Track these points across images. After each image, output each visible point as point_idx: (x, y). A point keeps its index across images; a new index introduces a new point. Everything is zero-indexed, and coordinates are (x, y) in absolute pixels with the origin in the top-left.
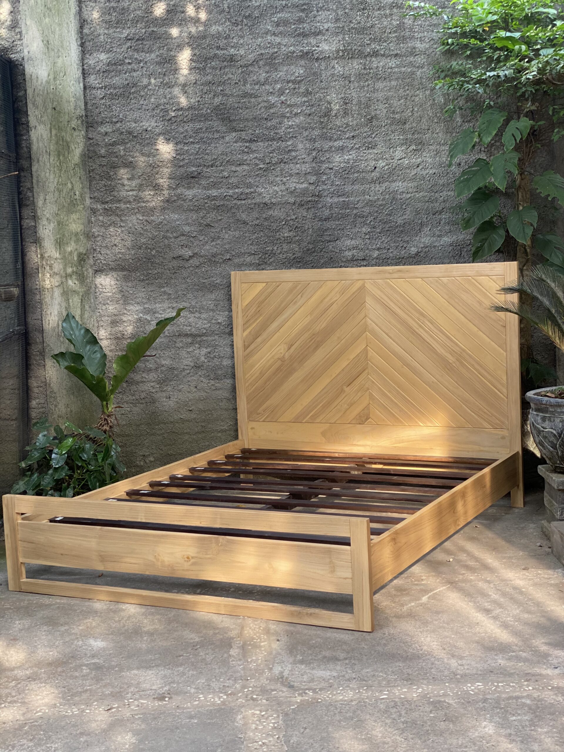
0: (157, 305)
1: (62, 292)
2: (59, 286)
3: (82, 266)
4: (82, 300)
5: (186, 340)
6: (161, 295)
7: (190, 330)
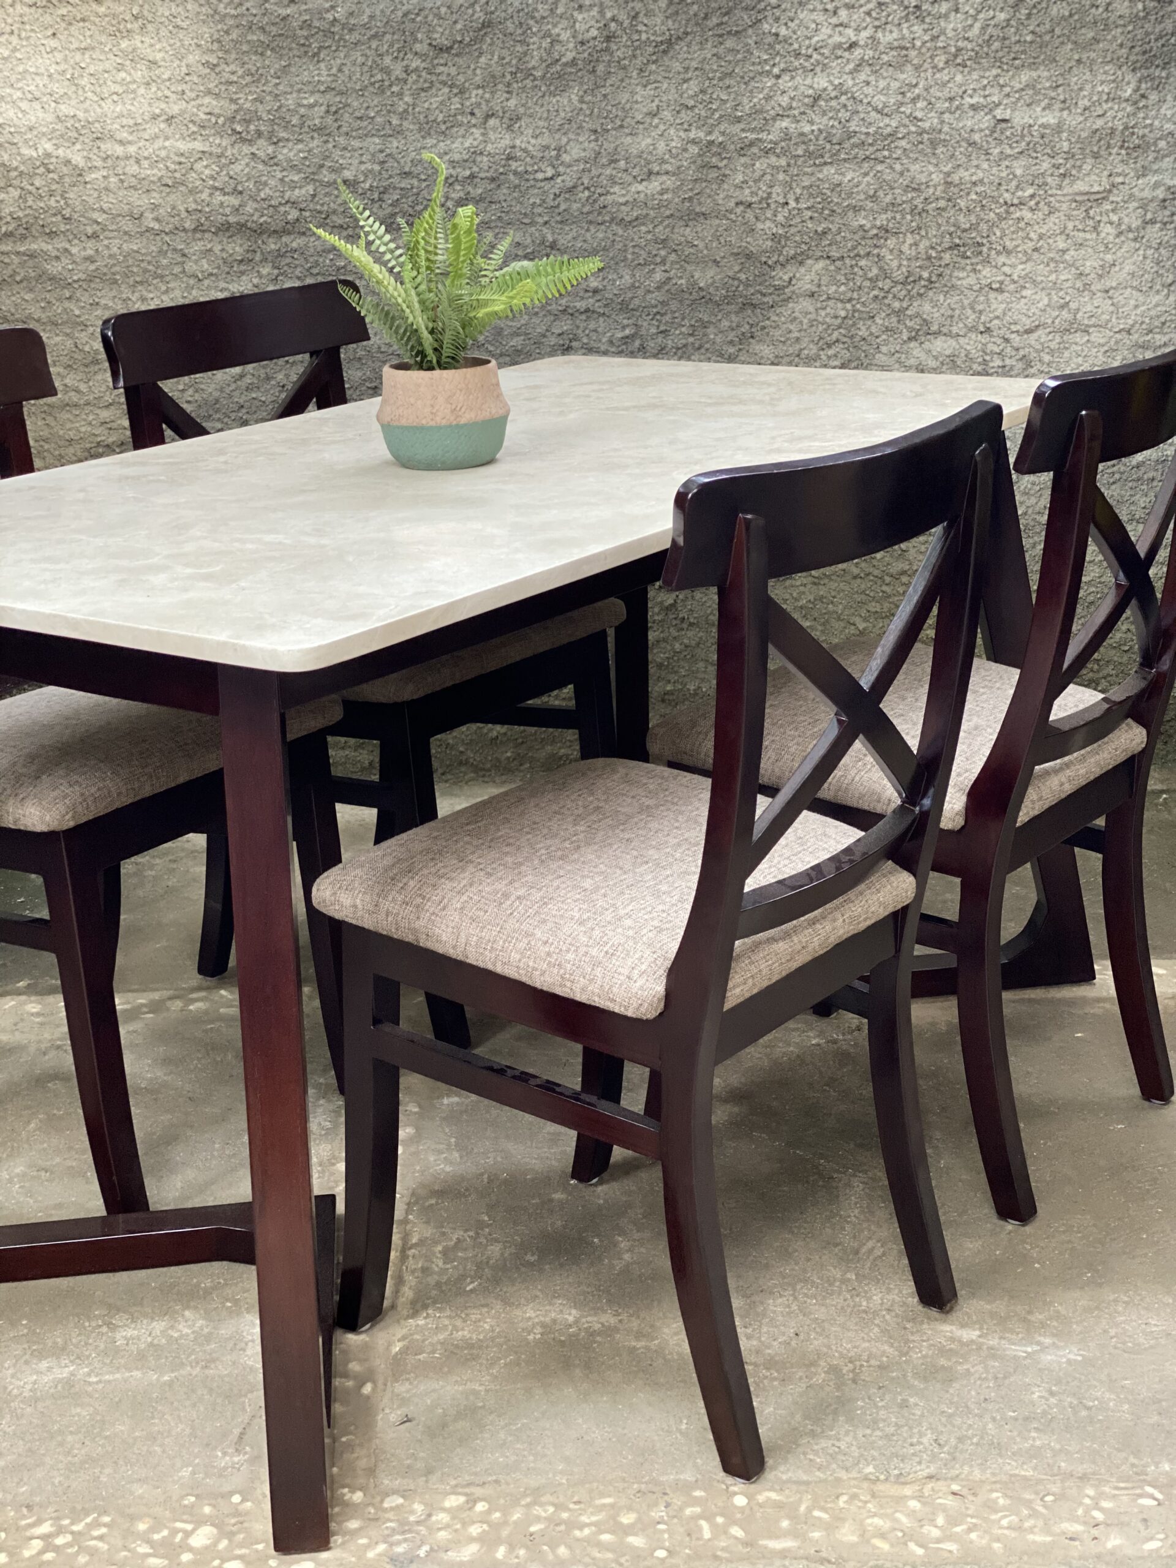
0: (107, 106)
5: (223, 250)
6: (120, 67)
7: (237, 210)
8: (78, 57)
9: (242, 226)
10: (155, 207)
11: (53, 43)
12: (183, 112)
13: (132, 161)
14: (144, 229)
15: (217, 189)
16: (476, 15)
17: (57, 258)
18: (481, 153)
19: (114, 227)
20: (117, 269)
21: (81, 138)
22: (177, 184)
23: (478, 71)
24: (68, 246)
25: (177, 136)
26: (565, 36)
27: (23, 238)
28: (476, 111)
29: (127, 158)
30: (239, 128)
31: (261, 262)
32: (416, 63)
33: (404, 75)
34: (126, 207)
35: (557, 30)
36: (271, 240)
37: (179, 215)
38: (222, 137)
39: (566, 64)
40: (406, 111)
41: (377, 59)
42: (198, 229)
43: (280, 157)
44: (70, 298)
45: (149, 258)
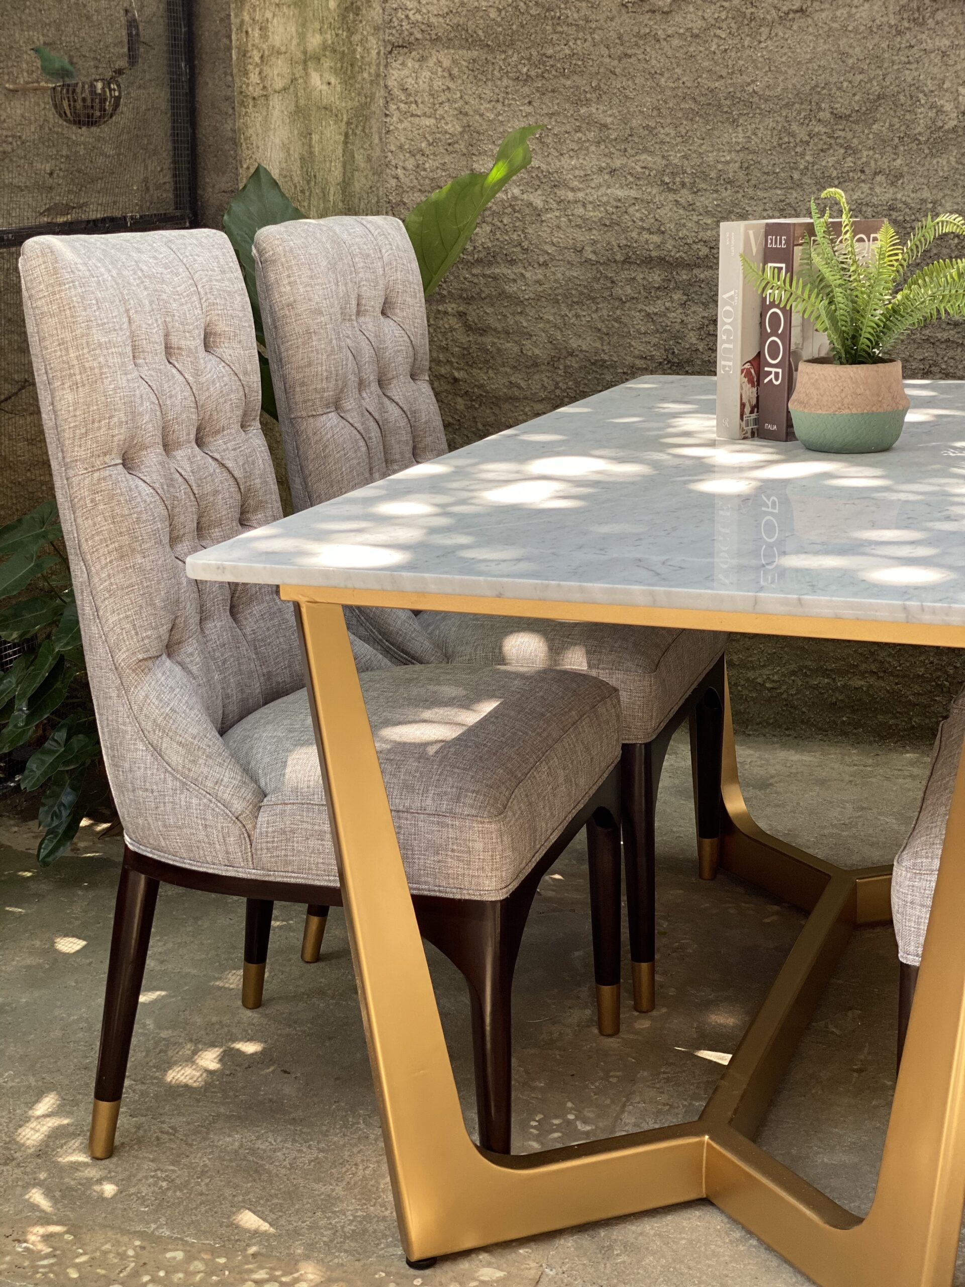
0: (565, 160)
1: (292, 108)
2: (285, 89)
3: (349, 29)
4: (346, 135)
5: (644, 278)
6: (578, 130)
7: (659, 246)
8: (546, 120)
9: (662, 259)
10: (594, 242)
11: (529, 109)
12: (624, 166)
13: (580, 205)
14: (583, 260)
15: (643, 229)
16: (873, 89)
17: (515, 281)
18: (867, 204)
19: (561, 258)
20: (560, 291)
21: (542, 186)
22: (614, 223)
23: (871, 136)
24: (523, 271)
25: (617, 186)
26: (948, 107)
27: (490, 264)
28: (866, 169)
29: (576, 202)
30: (667, 180)
31: (674, 289)
32: (820, 128)
33: (807, 138)
34: (571, 242)
35: (942, 102)
36: (684, 272)
37: (612, 249)
38: (652, 187)
39: (948, 131)
40: (806, 168)
41: (786, 125)
42: (627, 261)
43: (698, 204)
44: (521, 313)
45: (586, 283)
